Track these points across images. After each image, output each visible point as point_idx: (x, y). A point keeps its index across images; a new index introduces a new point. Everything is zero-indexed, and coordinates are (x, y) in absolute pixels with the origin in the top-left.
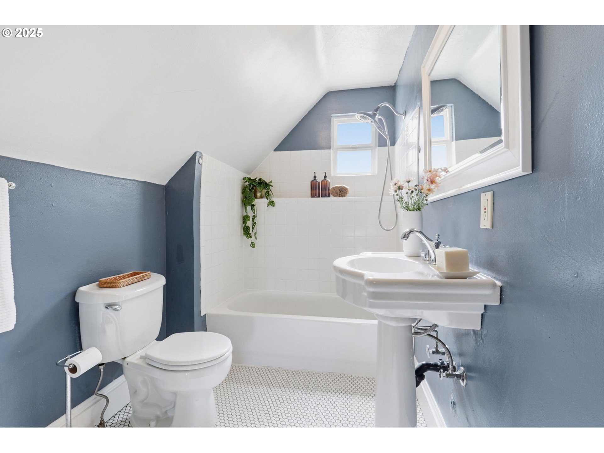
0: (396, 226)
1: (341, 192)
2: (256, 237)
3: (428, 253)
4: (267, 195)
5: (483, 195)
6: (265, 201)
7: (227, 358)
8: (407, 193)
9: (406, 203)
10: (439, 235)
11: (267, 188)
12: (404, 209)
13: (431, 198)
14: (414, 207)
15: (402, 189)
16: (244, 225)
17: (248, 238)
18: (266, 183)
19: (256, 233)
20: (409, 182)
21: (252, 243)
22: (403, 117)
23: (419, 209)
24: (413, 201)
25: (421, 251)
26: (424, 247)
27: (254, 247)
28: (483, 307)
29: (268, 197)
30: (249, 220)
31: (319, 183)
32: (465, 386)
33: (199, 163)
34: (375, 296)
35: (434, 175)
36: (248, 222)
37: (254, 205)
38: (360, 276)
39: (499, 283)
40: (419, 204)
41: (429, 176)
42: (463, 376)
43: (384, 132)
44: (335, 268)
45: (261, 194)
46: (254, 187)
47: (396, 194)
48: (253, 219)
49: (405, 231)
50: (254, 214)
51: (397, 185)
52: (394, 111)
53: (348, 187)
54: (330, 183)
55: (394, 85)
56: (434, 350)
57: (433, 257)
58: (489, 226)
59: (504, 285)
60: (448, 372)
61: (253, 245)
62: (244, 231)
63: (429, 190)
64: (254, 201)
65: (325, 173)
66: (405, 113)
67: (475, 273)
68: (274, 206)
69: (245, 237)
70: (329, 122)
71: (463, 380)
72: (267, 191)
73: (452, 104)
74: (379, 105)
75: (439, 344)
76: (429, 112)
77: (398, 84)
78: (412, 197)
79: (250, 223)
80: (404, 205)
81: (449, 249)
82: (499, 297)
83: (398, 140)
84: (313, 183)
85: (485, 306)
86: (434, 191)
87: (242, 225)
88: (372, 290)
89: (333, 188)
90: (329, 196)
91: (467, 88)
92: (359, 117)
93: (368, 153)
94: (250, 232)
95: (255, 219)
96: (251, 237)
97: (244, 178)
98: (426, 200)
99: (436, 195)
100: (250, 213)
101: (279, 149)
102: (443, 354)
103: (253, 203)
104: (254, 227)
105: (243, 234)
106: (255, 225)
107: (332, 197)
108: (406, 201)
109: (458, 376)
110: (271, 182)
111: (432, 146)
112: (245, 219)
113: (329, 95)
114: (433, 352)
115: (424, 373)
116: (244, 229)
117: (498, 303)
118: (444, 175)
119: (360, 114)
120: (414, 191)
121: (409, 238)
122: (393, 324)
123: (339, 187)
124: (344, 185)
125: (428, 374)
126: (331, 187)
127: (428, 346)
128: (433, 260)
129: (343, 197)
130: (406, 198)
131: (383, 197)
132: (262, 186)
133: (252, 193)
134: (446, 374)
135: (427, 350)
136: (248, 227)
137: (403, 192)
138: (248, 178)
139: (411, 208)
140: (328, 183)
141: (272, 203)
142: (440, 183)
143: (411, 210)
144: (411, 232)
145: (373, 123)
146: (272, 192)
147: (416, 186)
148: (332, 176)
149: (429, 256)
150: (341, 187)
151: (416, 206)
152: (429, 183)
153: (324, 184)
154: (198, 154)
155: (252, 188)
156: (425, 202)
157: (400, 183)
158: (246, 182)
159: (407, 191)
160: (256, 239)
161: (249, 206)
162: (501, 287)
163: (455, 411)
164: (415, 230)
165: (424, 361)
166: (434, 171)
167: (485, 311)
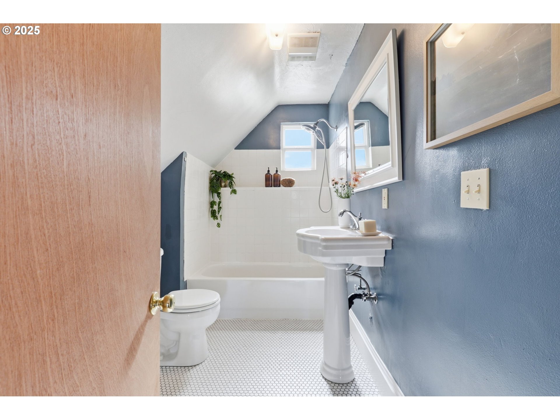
0: (331, 210)
1: (289, 183)
2: (221, 219)
3: (354, 225)
4: (230, 185)
5: (383, 190)
6: (228, 190)
7: (217, 305)
8: (341, 187)
9: (340, 193)
10: (361, 213)
11: (231, 179)
12: (339, 197)
13: (356, 190)
14: (345, 196)
15: (337, 184)
16: (211, 209)
17: (214, 220)
18: (230, 175)
19: (221, 216)
20: (342, 179)
21: (218, 223)
22: (336, 130)
23: (348, 197)
24: (345, 192)
25: (350, 224)
26: (352, 221)
27: (219, 227)
28: (385, 251)
29: (231, 186)
30: (216, 205)
31: (272, 176)
32: (377, 303)
33: (185, 161)
34: (326, 247)
35: (357, 176)
36: (214, 206)
37: (220, 193)
38: (317, 238)
39: (391, 238)
40: (348, 194)
41: (354, 177)
42: (376, 297)
43: (322, 140)
44: (298, 235)
45: (225, 184)
46: (220, 179)
47: (333, 187)
48: (219, 205)
49: (340, 211)
50: (219, 200)
51: (334, 182)
52: (329, 125)
53: (294, 180)
54: (280, 176)
55: (327, 103)
56: (359, 287)
57: (357, 227)
58: (386, 207)
59: (394, 238)
60: (367, 297)
61: (218, 225)
62: (211, 214)
63: (355, 185)
64: (220, 190)
65: (277, 168)
66: (337, 128)
67: (379, 233)
68: (236, 194)
69: (212, 218)
70: (279, 128)
71: (376, 300)
72: (230, 182)
73: (369, 120)
74: (318, 121)
75: (362, 281)
76: (353, 127)
77: (331, 103)
78: (344, 189)
79: (216, 208)
80: (339, 194)
81: (366, 220)
82: (391, 245)
83: (331, 145)
84: (267, 176)
85: (386, 250)
86: (357, 186)
87: (210, 209)
88: (324, 244)
89: (283, 180)
90: (280, 186)
91: (378, 109)
92: (304, 128)
94: (216, 215)
95: (221, 204)
96: (217, 219)
97: (211, 171)
98: (353, 191)
99: (358, 188)
100: (217, 200)
101: (238, 147)
102: (364, 289)
103: (220, 191)
104: (220, 211)
105: (210, 217)
106: (220, 209)
107: (282, 187)
108: (340, 192)
109: (373, 298)
110: (233, 174)
111: (355, 150)
112: (212, 204)
113: (279, 108)
114: (359, 289)
115: (353, 300)
116: (211, 212)
117: (391, 249)
118: (364, 176)
119: (305, 127)
120: (345, 185)
121: (343, 215)
122: (334, 268)
123: (288, 179)
124: (291, 178)
125: (356, 301)
126: (281, 180)
127: (355, 285)
128: (357, 229)
129: (290, 187)
130: (340, 190)
131: (322, 187)
132: (226, 177)
133: (218, 183)
134: (366, 298)
135: (355, 287)
136: (215, 210)
137: (338, 186)
138: (214, 171)
139: (343, 196)
140: (279, 175)
141: (234, 192)
142: (361, 181)
143: (343, 198)
144: (344, 211)
145: (314, 133)
146: (234, 183)
147: (346, 182)
148: (281, 170)
149: (355, 227)
150: (289, 179)
151: (346, 195)
152: (355, 181)
153: (276, 176)
154: (184, 154)
155: (218, 179)
156: (352, 192)
157: (336, 180)
158: (213, 174)
159: (341, 185)
160: (221, 220)
161: (215, 194)
162: (392, 240)
163: (372, 323)
164: (347, 210)
165: (352, 293)
166: (357, 173)
167: (385, 254)
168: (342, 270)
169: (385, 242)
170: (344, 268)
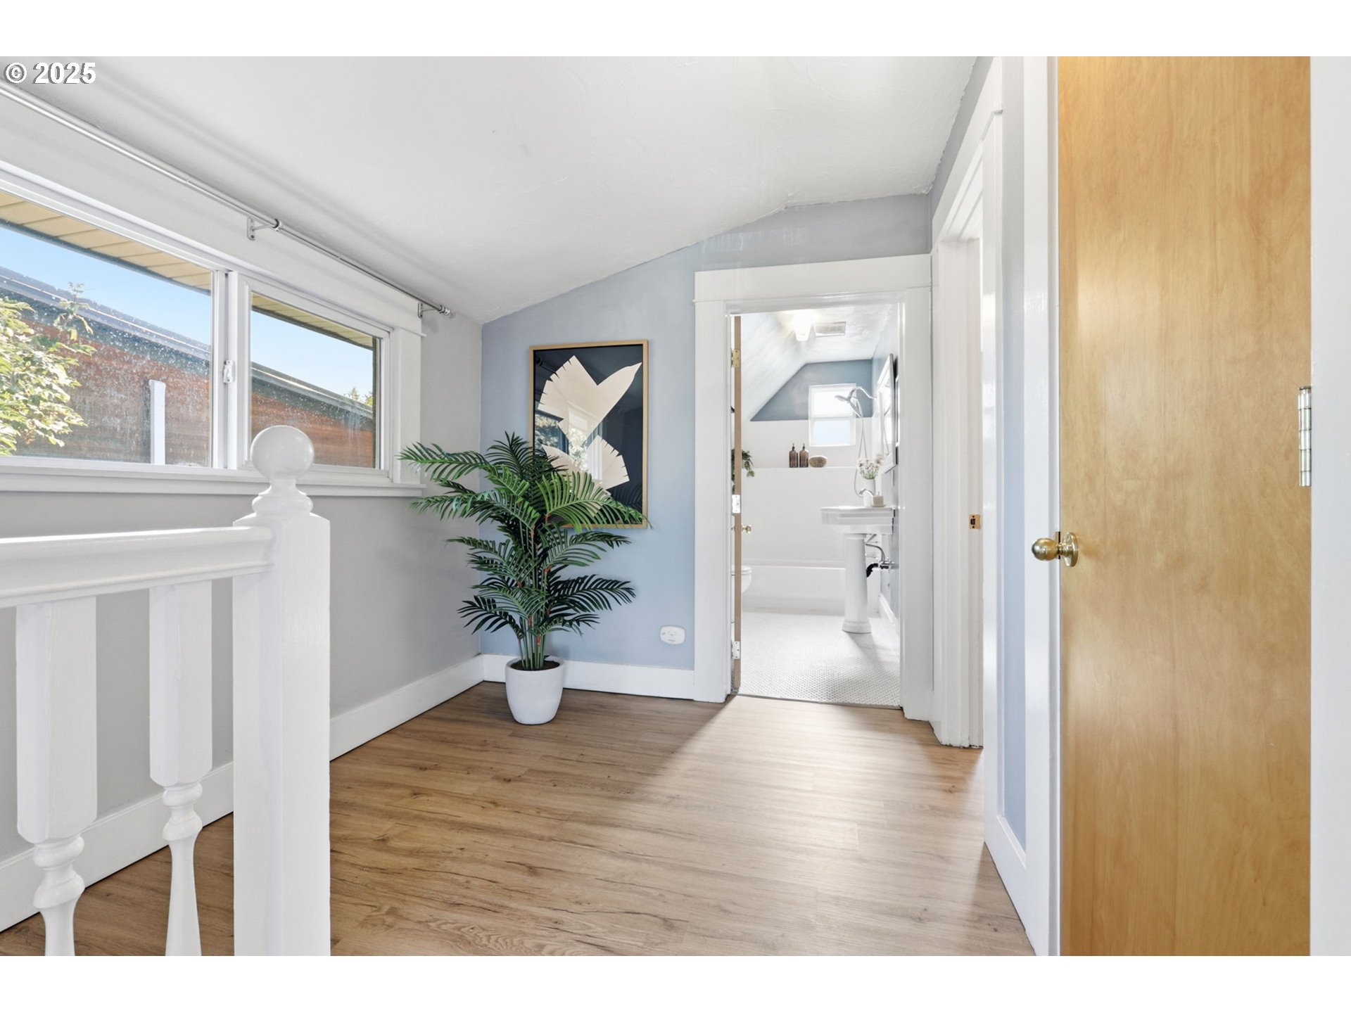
1: (820, 463)
4: (748, 465)
11: (748, 459)
14: (870, 477)
18: (747, 453)
20: (867, 461)
23: (873, 478)
29: (749, 467)
31: (797, 453)
43: (858, 412)
52: (867, 394)
53: (825, 458)
54: (808, 454)
55: (871, 359)
65: (804, 444)
67: (886, 505)
68: (753, 477)
70: (807, 393)
72: (747, 462)
77: (874, 359)
78: (869, 471)
80: (864, 475)
84: (791, 453)
89: (812, 459)
90: (807, 466)
93: (847, 422)
101: (756, 418)
107: (810, 467)
110: (750, 453)
113: (807, 366)
122: (853, 538)
124: (822, 456)
126: (809, 458)
129: (821, 467)
132: (742, 457)
137: (864, 467)
139: (868, 477)
140: (806, 453)
141: (751, 473)
143: (868, 479)
144: (864, 490)
146: (751, 463)
148: (810, 446)
150: (819, 458)
153: (803, 454)
159: (866, 467)
162: (894, 511)
165: (869, 563)
167: (893, 522)
168: (860, 540)
169: (889, 512)
170: (862, 538)
